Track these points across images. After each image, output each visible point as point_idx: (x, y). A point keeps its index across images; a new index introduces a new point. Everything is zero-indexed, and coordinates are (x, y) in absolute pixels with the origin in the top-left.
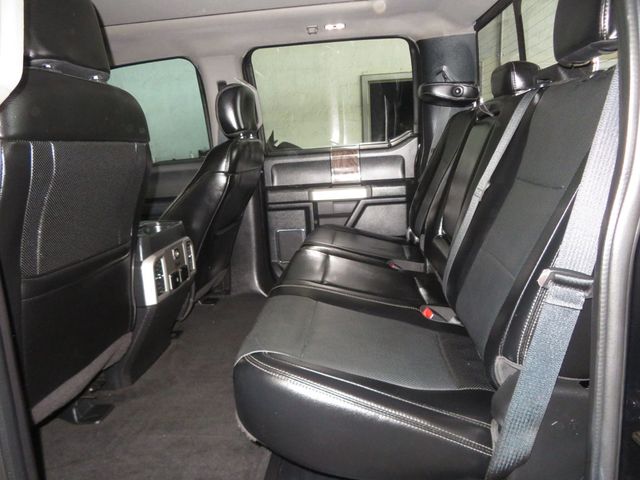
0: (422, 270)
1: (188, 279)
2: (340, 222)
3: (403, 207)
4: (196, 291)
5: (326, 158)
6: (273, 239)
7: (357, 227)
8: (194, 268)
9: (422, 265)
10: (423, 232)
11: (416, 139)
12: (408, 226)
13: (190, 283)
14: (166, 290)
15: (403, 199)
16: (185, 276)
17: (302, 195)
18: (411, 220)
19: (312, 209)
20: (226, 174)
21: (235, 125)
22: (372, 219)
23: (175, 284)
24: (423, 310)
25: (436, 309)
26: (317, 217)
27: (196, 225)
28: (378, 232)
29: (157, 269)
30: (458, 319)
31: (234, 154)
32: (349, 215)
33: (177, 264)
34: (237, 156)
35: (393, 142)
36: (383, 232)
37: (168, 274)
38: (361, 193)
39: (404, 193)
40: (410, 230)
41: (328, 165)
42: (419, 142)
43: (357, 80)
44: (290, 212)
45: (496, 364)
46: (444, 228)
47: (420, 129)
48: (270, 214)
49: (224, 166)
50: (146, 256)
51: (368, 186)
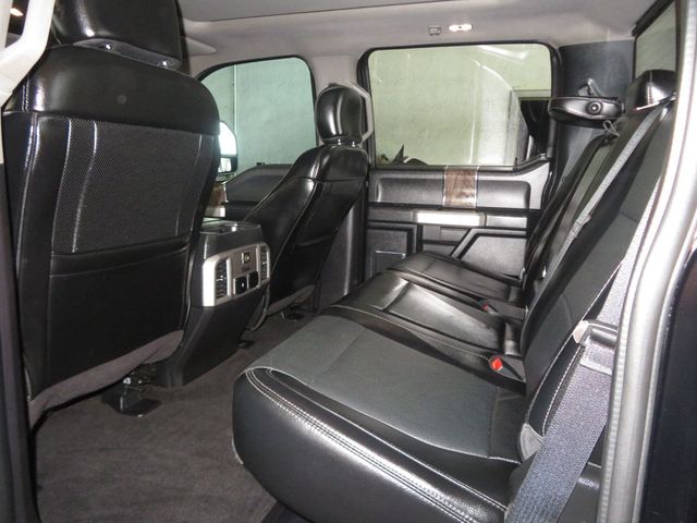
0: (520, 317)
1: (258, 286)
2: (447, 250)
3: (523, 241)
4: (271, 303)
5: (438, 176)
6: (371, 261)
7: (465, 258)
8: (268, 275)
9: (523, 311)
11: (548, 164)
13: (262, 291)
14: (229, 293)
15: (523, 233)
16: (253, 283)
17: (408, 215)
19: (415, 232)
20: (313, 180)
21: (334, 132)
22: (485, 252)
23: (240, 290)
24: (492, 363)
25: (513, 362)
26: (421, 242)
27: (280, 230)
29: (220, 270)
31: (325, 160)
33: (247, 269)
34: (329, 162)
36: (493, 269)
37: (232, 278)
38: (473, 220)
39: (525, 226)
40: (524, 270)
41: (441, 184)
42: (552, 169)
43: (506, 96)
44: (391, 233)
45: (522, 432)
47: (554, 153)
48: (370, 231)
49: (313, 172)
50: (210, 255)
51: (482, 214)
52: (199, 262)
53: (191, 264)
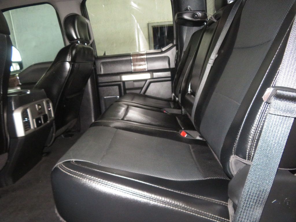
0: (180, 113)
1: (48, 122)
2: (138, 91)
3: (169, 83)
5: (128, 58)
6: (102, 102)
7: (147, 94)
8: (53, 115)
9: (180, 110)
10: (180, 93)
11: (175, 48)
12: (172, 92)
13: (51, 124)
14: (32, 127)
15: (170, 79)
16: (46, 120)
17: (117, 78)
18: (174, 89)
19: (122, 85)
20: (69, 62)
21: (75, 37)
22: (154, 90)
23: (38, 125)
24: (181, 133)
25: (188, 131)
26: (125, 89)
27: (55, 91)
28: (158, 96)
29: (24, 115)
30: (201, 137)
31: (74, 52)
32: (141, 88)
33: (39, 113)
34: (76, 53)
35: (164, 49)
36: (160, 96)
37: (33, 118)
38: (147, 76)
39: (170, 75)
40: (173, 94)
41: (130, 61)
42: (177, 49)
43: (146, 26)
44: (110, 87)
45: (230, 161)
46: (191, 88)
47: (177, 42)
48: (100, 88)
49: (69, 58)
50: (17, 107)
51: (151, 72)
52: (10, 113)
53: (5, 115)
